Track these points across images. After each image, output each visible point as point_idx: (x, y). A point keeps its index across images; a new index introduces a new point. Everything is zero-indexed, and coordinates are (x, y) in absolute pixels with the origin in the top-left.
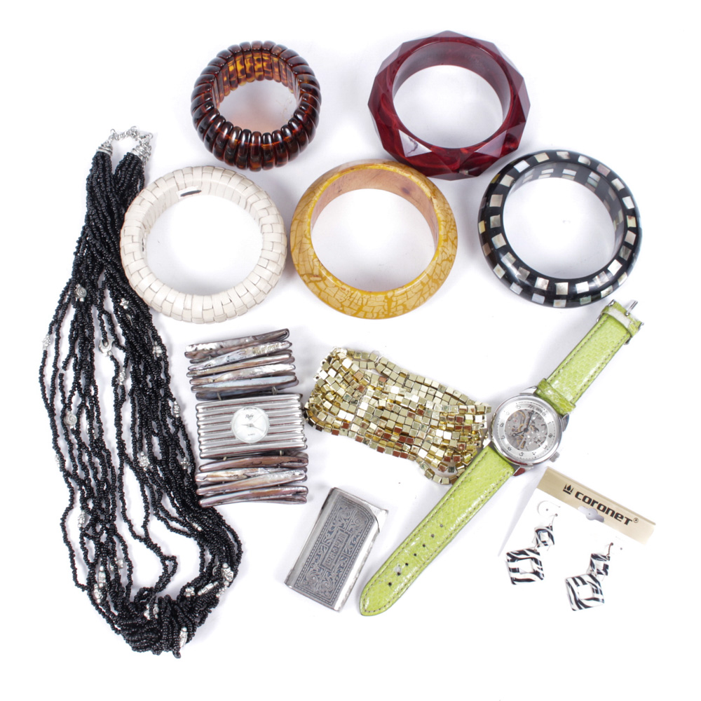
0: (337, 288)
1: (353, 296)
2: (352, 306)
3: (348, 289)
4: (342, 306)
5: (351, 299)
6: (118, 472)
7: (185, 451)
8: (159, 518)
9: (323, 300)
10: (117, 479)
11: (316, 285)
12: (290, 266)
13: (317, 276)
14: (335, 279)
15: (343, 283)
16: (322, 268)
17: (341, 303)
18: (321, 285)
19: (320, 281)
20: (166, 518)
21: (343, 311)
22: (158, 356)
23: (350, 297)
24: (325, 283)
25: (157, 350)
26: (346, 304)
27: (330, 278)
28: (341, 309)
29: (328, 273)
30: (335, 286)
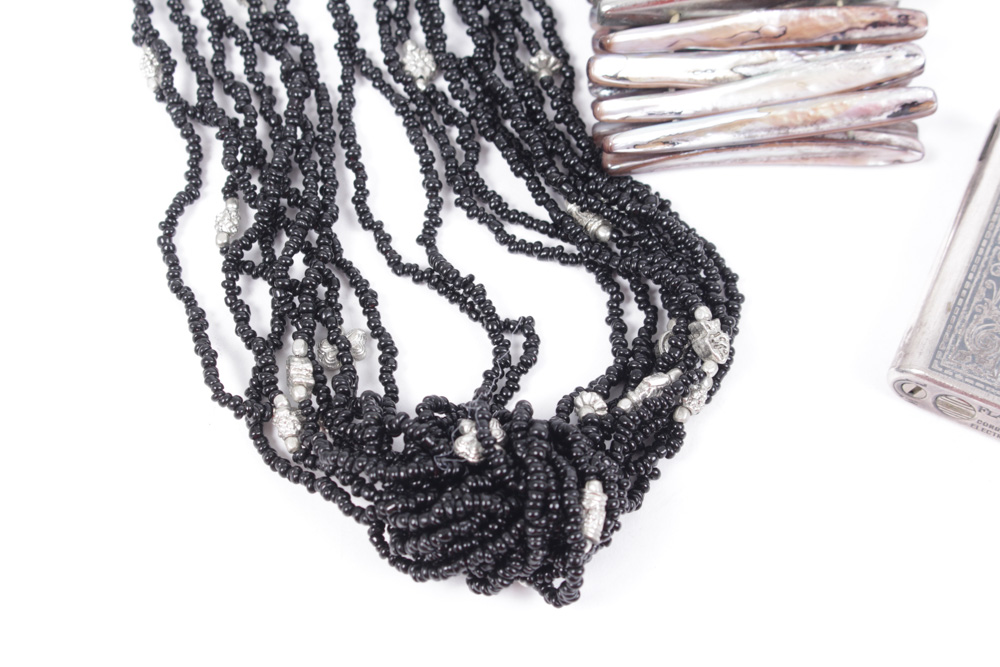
6: (335, 97)
7: (539, 34)
8: (473, 212)
10: (335, 115)
20: (492, 212)
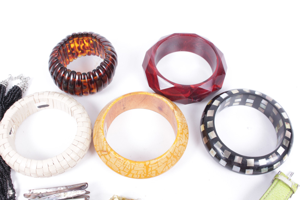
0: (116, 159)
1: (126, 164)
2: (125, 170)
3: (122, 159)
4: (119, 170)
5: (124, 166)
9: (109, 166)
11: (105, 157)
12: (92, 147)
13: (105, 152)
14: (115, 153)
15: (120, 156)
16: (108, 146)
17: (119, 168)
18: (108, 157)
19: (107, 154)
21: (120, 173)
22: (10, 196)
23: (124, 164)
24: (109, 156)
25: (11, 192)
26: (122, 168)
27: (112, 152)
28: (119, 172)
29: (112, 149)
30: (115, 157)
